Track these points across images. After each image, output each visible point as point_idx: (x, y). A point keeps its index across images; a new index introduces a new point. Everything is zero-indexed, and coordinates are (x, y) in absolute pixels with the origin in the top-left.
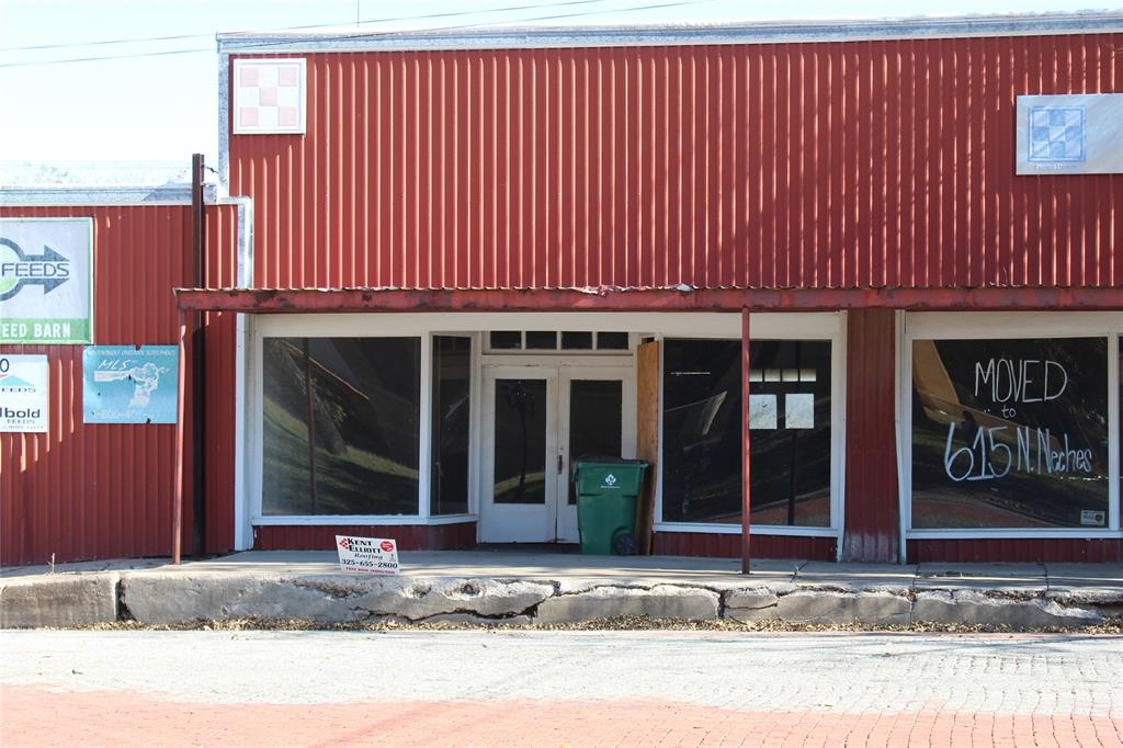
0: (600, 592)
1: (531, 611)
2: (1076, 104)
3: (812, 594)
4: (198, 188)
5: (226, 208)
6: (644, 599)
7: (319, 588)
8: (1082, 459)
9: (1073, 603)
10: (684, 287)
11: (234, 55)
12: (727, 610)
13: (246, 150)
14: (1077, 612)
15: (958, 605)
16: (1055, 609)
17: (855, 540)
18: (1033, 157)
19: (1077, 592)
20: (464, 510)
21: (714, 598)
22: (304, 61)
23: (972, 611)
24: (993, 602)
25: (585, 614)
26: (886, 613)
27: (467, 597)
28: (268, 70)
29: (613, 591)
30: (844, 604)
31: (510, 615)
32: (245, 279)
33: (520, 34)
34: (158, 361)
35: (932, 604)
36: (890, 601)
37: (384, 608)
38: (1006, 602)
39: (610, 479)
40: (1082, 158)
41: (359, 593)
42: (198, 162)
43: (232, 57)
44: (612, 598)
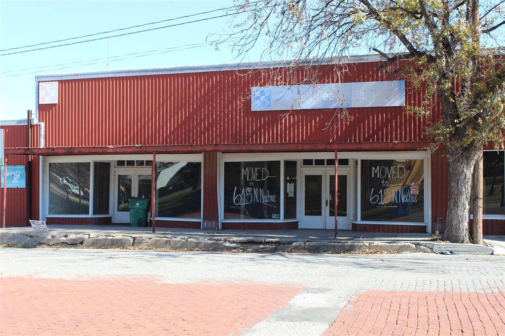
0: (100, 238)
1: (82, 243)
2: (268, 89)
3: (158, 238)
4: (29, 120)
5: (37, 125)
6: (112, 240)
7: (26, 235)
8: (273, 198)
9: (233, 242)
10: (137, 146)
11: (40, 80)
12: (135, 243)
13: (43, 109)
14: (233, 245)
15: (199, 243)
16: (227, 244)
17: (206, 222)
18: (256, 106)
19: (235, 239)
20: (108, 213)
21: (132, 240)
22: (57, 82)
23: (203, 244)
24: (209, 242)
25: (97, 244)
26: (178, 245)
27: (65, 239)
28: (48, 85)
29: (104, 237)
30: (167, 242)
31: (76, 244)
32: (42, 146)
33: (114, 73)
34: (20, 170)
35: (191, 242)
36: (179, 241)
37: (43, 242)
38: (213, 242)
39: (138, 204)
40: (270, 106)
41: (37, 237)
42: (29, 113)
43: (39, 82)
44: (103, 239)
